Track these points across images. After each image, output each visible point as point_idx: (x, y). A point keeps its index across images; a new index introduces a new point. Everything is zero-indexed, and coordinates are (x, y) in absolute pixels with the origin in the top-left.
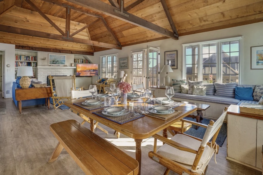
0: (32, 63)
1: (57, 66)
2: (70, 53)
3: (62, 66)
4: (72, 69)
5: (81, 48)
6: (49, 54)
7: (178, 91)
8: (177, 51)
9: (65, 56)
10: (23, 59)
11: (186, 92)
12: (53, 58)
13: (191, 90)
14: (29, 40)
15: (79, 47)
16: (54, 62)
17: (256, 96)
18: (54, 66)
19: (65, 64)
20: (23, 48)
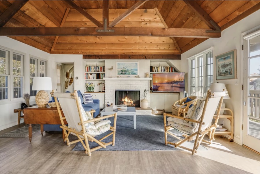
0: (101, 74)
1: (127, 77)
2: (144, 59)
3: (133, 77)
4: (147, 81)
5: (158, 49)
6: (117, 62)
9: (137, 63)
10: (93, 70)
12: (121, 67)
14: (94, 47)
15: (156, 48)
16: (123, 72)
18: (123, 77)
19: (137, 74)
20: (89, 57)
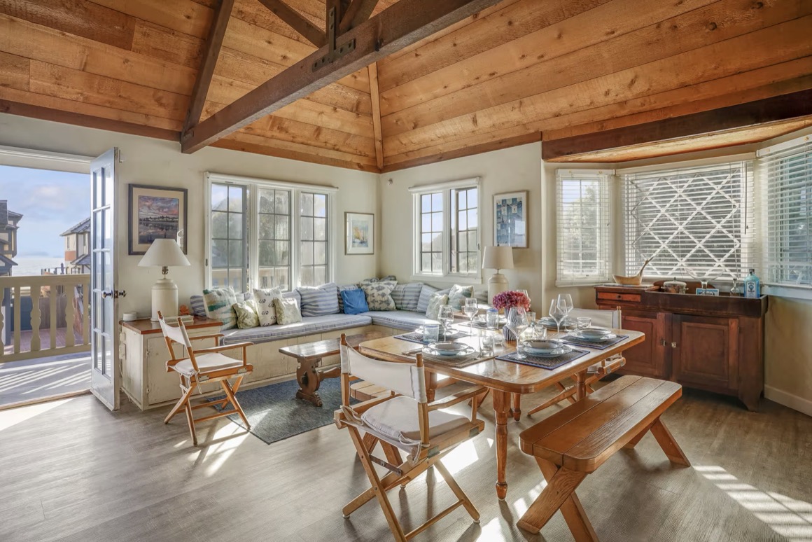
7: (228, 325)
8: (185, 191)
11: (255, 321)
13: (271, 314)
17: (373, 301)
